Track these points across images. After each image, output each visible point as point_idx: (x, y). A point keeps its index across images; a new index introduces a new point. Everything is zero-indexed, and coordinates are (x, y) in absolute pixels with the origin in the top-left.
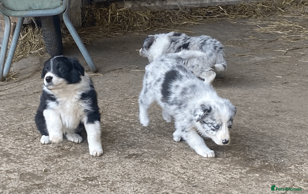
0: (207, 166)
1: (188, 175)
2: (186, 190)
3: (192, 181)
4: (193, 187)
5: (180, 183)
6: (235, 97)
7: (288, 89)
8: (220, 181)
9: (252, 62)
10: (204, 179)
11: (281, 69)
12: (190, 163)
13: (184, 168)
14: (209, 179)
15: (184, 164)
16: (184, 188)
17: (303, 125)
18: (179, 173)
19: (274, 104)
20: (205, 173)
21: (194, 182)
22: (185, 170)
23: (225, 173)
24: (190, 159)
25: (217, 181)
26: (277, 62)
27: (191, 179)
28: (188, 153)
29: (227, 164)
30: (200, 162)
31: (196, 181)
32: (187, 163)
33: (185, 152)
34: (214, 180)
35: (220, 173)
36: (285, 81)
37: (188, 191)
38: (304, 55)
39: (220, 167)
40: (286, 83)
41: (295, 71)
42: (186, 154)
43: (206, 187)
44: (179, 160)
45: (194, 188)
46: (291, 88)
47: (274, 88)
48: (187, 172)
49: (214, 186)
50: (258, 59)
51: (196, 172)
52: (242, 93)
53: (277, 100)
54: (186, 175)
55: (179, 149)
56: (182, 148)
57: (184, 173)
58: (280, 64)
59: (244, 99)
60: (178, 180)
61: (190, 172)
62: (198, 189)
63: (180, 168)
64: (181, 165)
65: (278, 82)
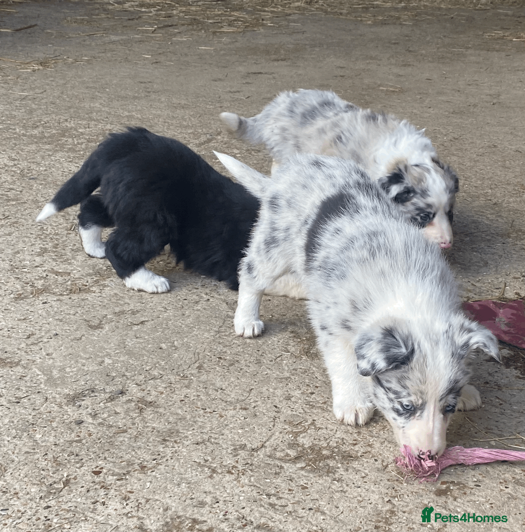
0: (49, 155)
1: (21, 167)
2: (19, 184)
3: (29, 173)
4: (30, 179)
5: (9, 177)
6: (85, 79)
7: (160, 68)
8: (71, 170)
9: (107, 42)
10: (46, 170)
11: (149, 48)
12: (23, 153)
13: (14, 160)
14: (53, 169)
15: (13, 155)
16: (17, 182)
17: (185, 104)
18: (6, 165)
19: (142, 84)
20: (47, 163)
21: (30, 174)
22: (16, 162)
23: (77, 161)
24: (22, 150)
25: (66, 170)
26: (143, 41)
27: (26, 171)
28: (17, 142)
29: (79, 151)
30: (39, 151)
31: (34, 172)
32: (18, 153)
33: (14, 142)
34: (62, 170)
35: (70, 162)
36: (155, 61)
37: (23, 185)
38: (180, 33)
39: (69, 156)
40: (157, 62)
41: (168, 50)
42: (16, 145)
43: (50, 179)
44: (4, 151)
45: (31, 181)
46: (165, 67)
47: (141, 68)
48: (18, 164)
49: (62, 176)
50: (114, 38)
51: (33, 162)
52: (95, 74)
53: (145, 80)
54: (19, 167)
55: (4, 139)
56: (8, 138)
57: (15, 165)
58: (146, 43)
59: (99, 80)
60: (7, 174)
61: (23, 164)
62: (38, 182)
63: (8, 160)
64: (9, 157)
65: (146, 62)
